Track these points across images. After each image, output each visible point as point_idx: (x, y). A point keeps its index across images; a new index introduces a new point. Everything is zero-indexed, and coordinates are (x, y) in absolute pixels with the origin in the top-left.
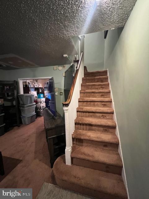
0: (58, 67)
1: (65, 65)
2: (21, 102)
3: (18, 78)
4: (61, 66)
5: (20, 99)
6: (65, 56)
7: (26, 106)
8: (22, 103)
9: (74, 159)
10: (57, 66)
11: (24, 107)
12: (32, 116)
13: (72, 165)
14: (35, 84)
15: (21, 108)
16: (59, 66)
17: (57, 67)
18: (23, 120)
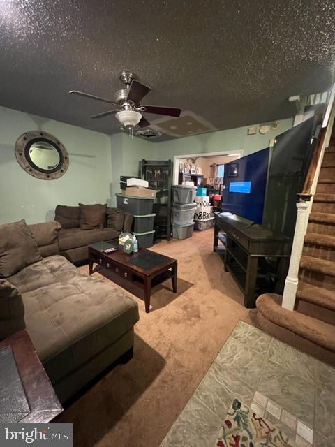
0: (258, 128)
1: (277, 122)
2: (176, 199)
3: (174, 155)
4: (268, 125)
5: (175, 193)
6: (291, 99)
7: (182, 206)
8: (177, 201)
9: (300, 302)
10: (257, 126)
11: (178, 208)
12: (189, 227)
13: (295, 311)
14: (191, 167)
15: (175, 210)
16: (261, 126)
17: (256, 128)
18: (174, 230)
